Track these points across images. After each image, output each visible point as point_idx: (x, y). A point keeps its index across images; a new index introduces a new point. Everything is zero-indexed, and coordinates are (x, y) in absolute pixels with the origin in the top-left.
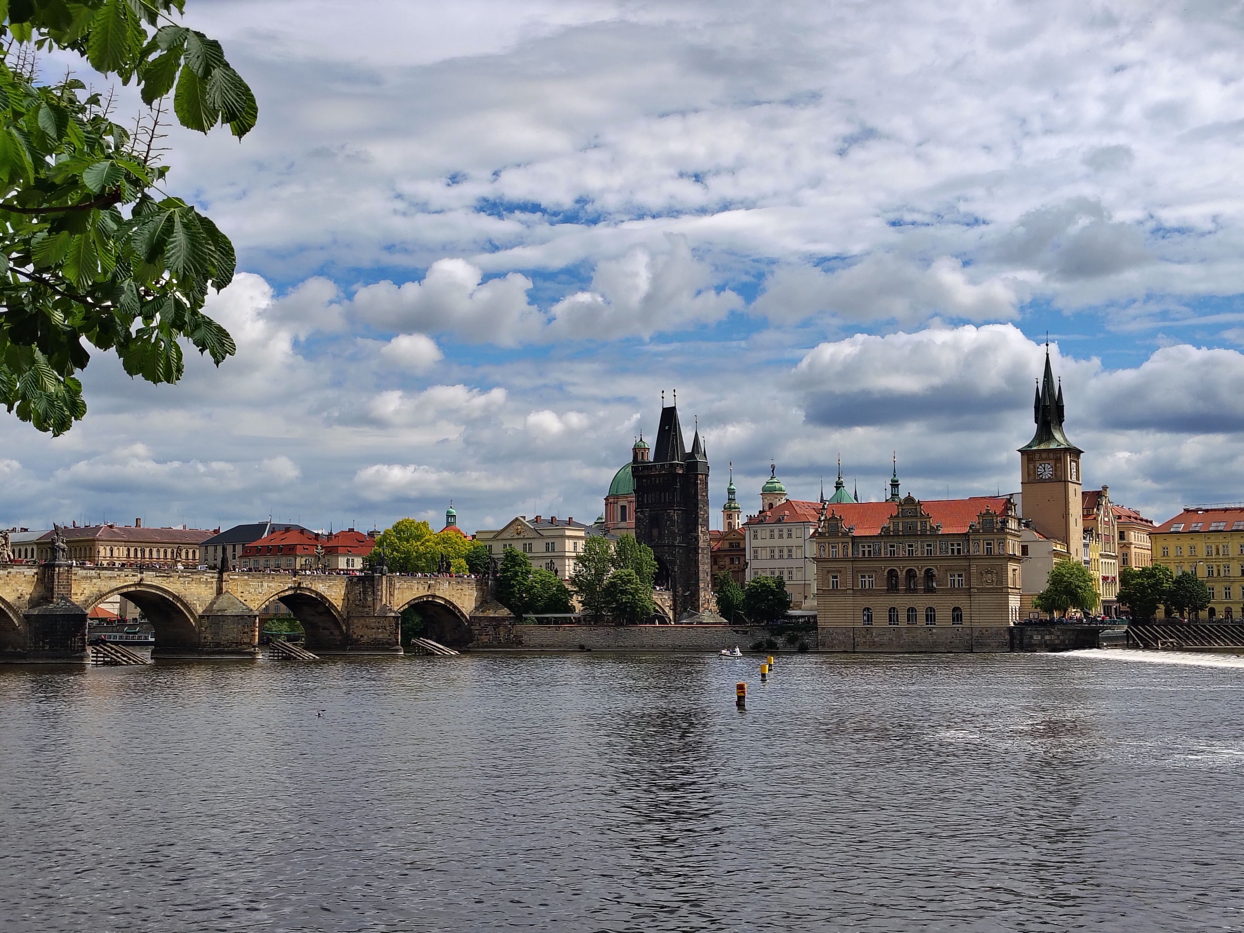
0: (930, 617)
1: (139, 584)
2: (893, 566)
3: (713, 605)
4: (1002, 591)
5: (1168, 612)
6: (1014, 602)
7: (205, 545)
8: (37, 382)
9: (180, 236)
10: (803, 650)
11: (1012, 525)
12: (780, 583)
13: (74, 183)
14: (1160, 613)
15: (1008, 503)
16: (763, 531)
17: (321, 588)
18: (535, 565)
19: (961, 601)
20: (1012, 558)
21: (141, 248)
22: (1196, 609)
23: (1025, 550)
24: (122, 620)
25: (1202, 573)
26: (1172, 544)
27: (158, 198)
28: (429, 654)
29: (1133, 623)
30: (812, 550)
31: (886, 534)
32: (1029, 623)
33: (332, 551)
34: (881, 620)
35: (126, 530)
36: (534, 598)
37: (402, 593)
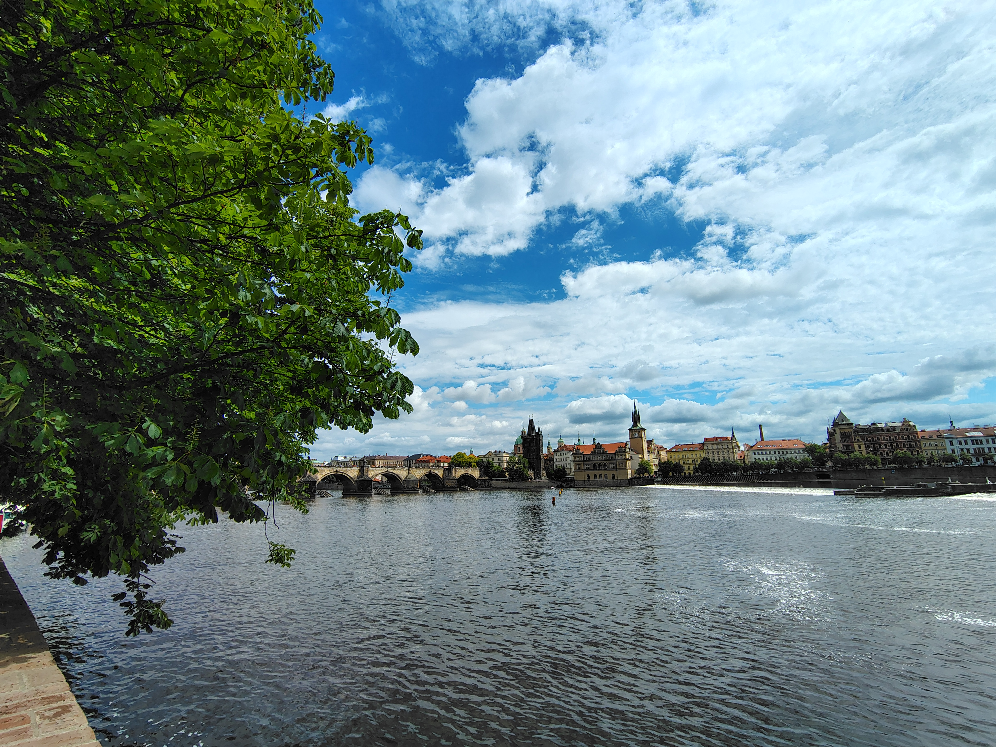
0: (606, 476)
1: (387, 471)
2: (595, 462)
3: (545, 475)
4: (626, 469)
5: (673, 474)
6: (629, 472)
7: (405, 460)
8: (360, 420)
9: (399, 382)
10: (571, 487)
11: (627, 450)
12: (564, 468)
13: (372, 369)
14: (671, 474)
15: (626, 444)
16: (558, 454)
17: (436, 472)
18: (495, 464)
19: (614, 472)
20: (628, 459)
21: (389, 386)
22: (680, 473)
23: (631, 457)
24: (382, 482)
25: (681, 462)
26: (672, 454)
27: (393, 372)
28: (466, 490)
29: (663, 478)
30: (572, 458)
31: (592, 453)
32: (634, 478)
33: (439, 461)
34: (592, 478)
35: (383, 456)
36: (495, 473)
37: (459, 473)
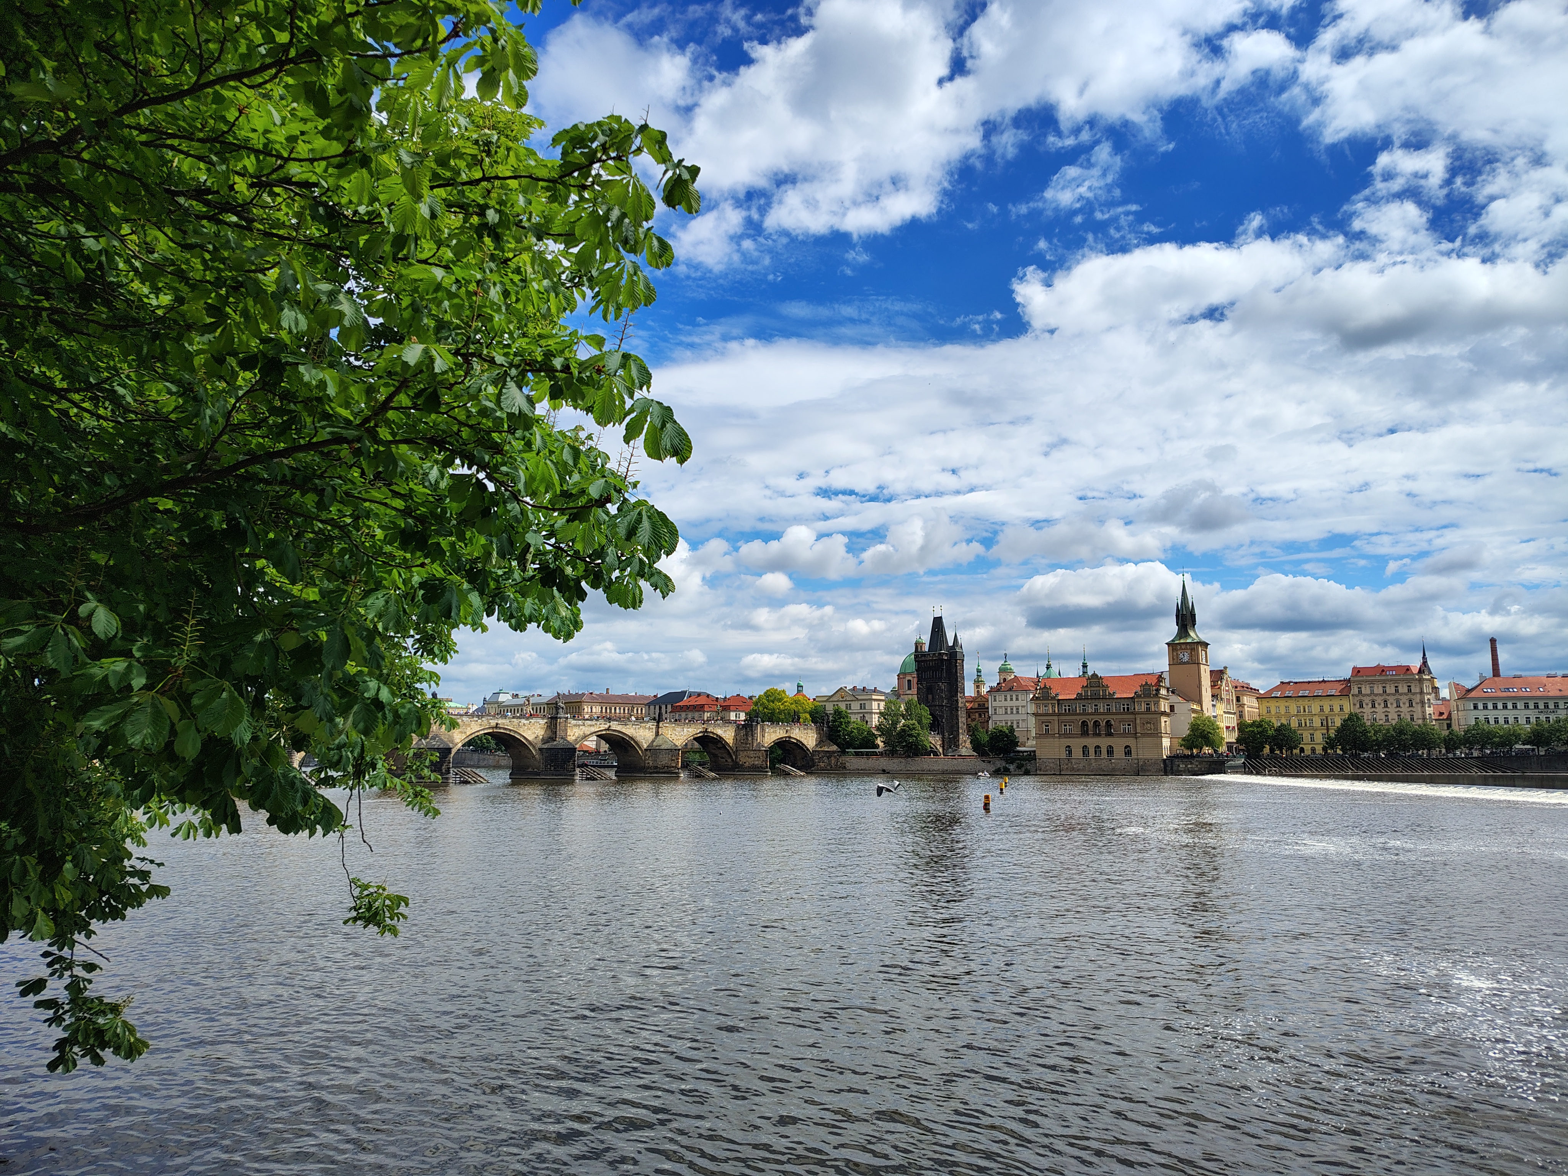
0: (1110, 751)
1: (608, 729)
2: (1084, 718)
3: (968, 745)
4: (1158, 735)
5: (1272, 750)
6: (1166, 742)
7: (649, 705)
9: (646, 524)
10: (1027, 773)
11: (1163, 692)
12: (1012, 730)
13: (583, 492)
14: (1267, 750)
15: (1160, 678)
16: (1000, 697)
17: (719, 732)
18: (853, 718)
19: (1131, 742)
20: (1164, 713)
21: (622, 531)
22: (1291, 748)
23: (1172, 708)
24: (597, 752)
25: (1294, 724)
26: (1273, 705)
27: (633, 500)
28: (787, 774)
29: (1248, 757)
30: (1032, 708)
31: (1079, 697)
32: (1177, 757)
33: (726, 708)
34: (1077, 753)
35: (600, 695)
36: (853, 739)
37: (770, 735)
